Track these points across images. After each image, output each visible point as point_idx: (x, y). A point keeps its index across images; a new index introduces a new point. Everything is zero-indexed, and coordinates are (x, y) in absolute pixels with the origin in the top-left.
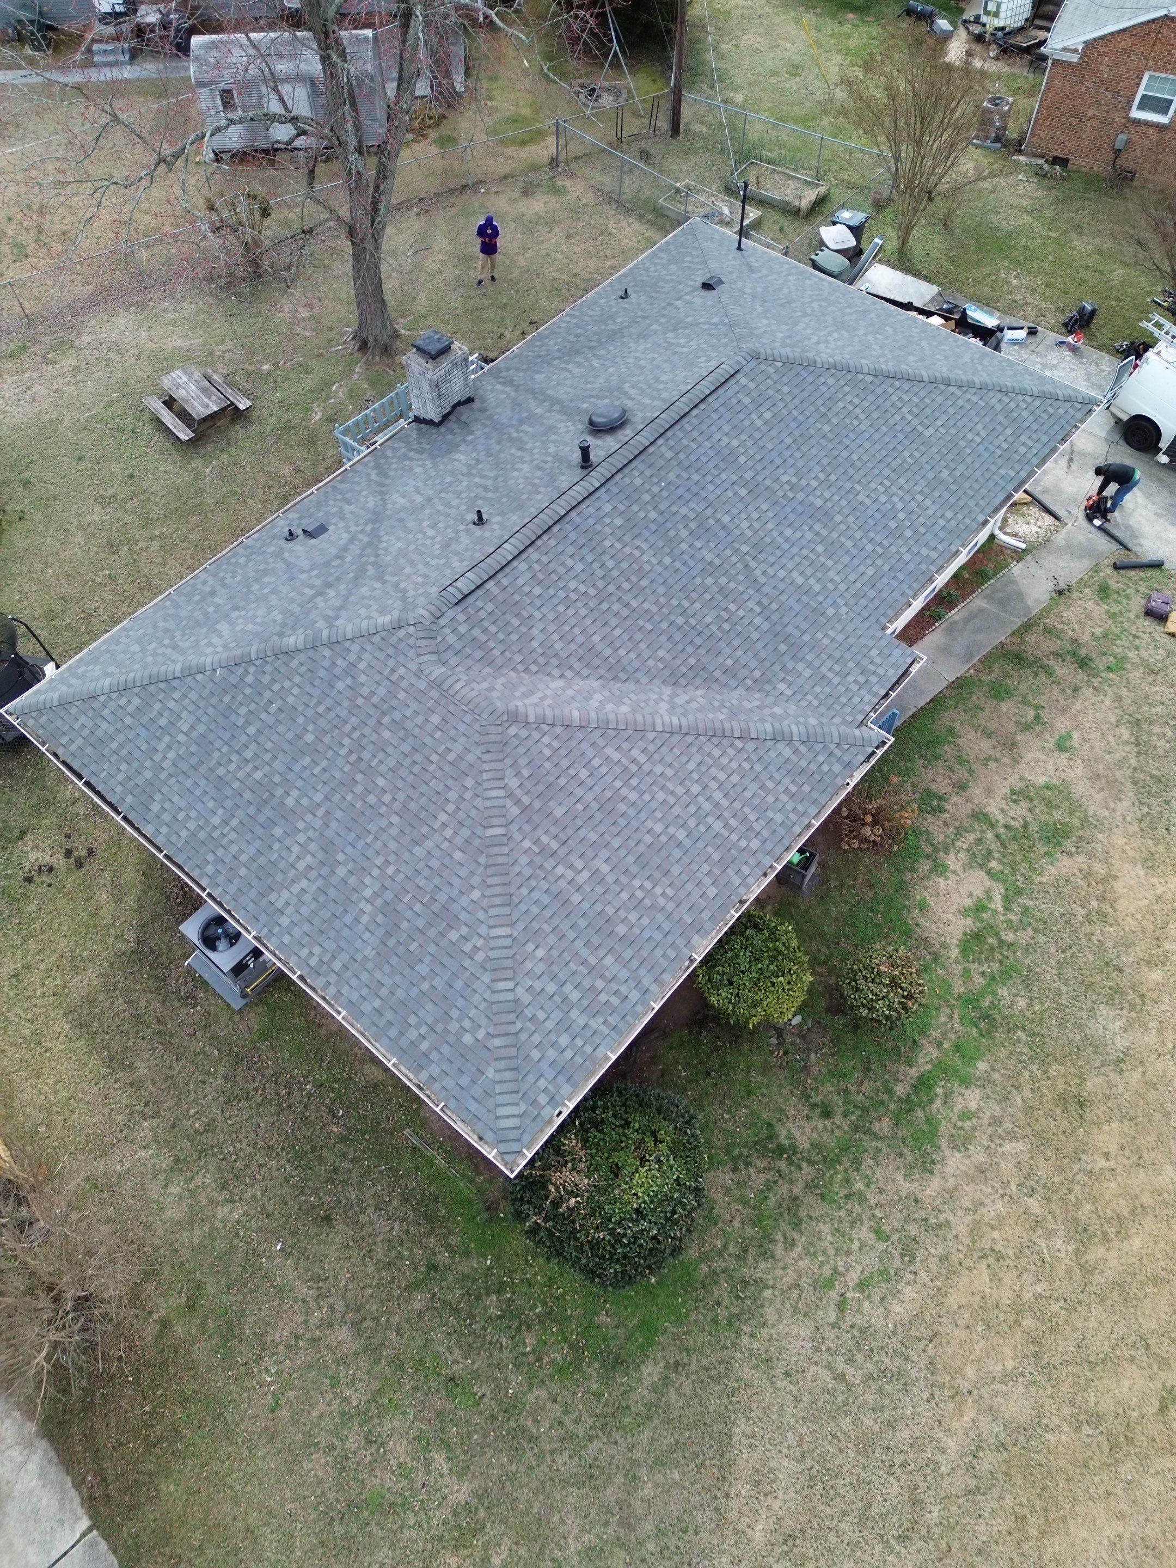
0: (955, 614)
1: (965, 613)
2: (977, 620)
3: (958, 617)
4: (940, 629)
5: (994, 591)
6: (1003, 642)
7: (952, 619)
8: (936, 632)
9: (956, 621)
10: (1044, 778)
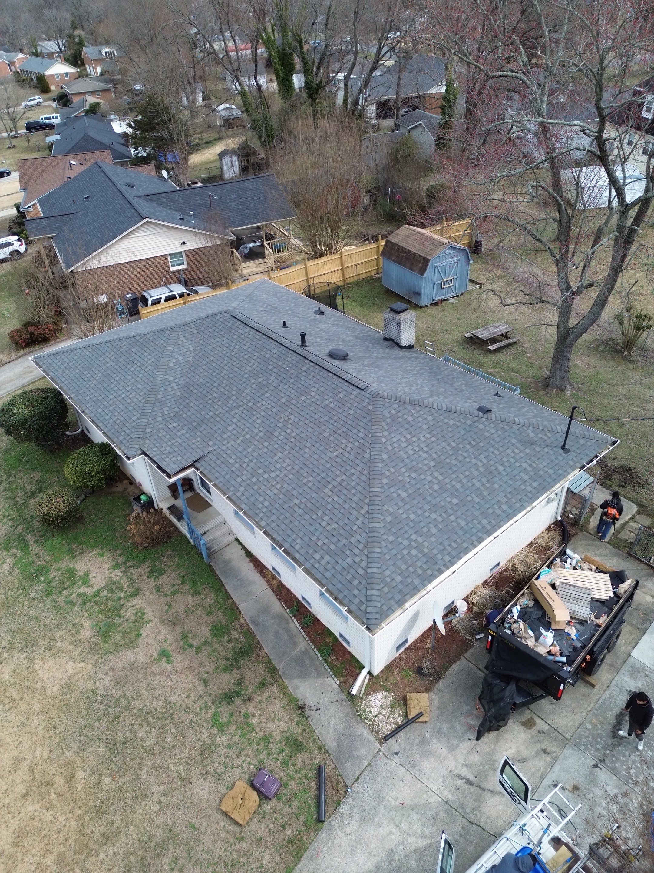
0: (295, 624)
2: (286, 637)
3: (292, 625)
4: (283, 610)
5: (310, 657)
6: (261, 648)
7: (291, 621)
8: (281, 607)
9: (288, 623)
10: (145, 634)
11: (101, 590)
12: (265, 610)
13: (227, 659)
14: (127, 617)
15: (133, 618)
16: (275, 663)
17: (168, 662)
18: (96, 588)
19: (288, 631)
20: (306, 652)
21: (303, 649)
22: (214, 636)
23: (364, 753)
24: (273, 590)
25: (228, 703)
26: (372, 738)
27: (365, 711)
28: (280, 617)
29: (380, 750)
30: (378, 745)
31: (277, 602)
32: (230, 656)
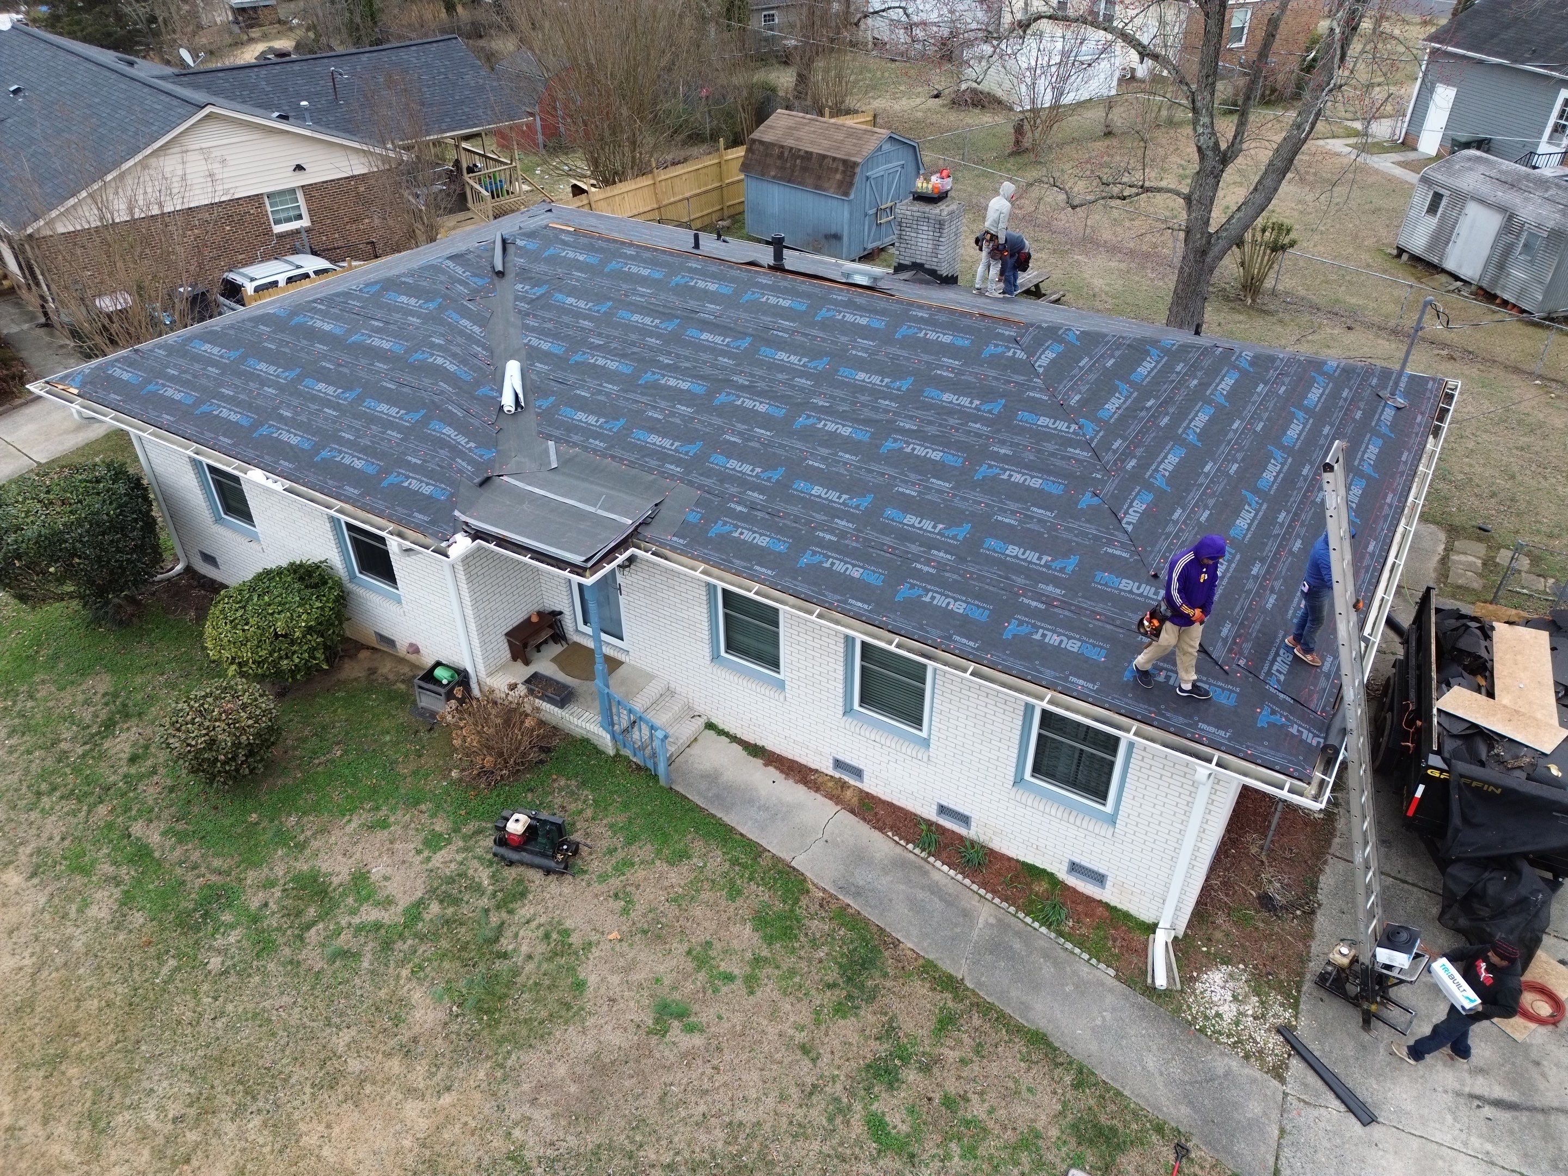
0: (942, 872)
1: (951, 888)
2: (938, 905)
3: (936, 876)
4: (898, 850)
5: (1018, 934)
6: (896, 943)
7: (928, 867)
8: (892, 844)
9: (926, 873)
10: (593, 980)
11: (420, 904)
12: (859, 857)
13: (832, 986)
14: (524, 949)
15: (542, 948)
16: (947, 966)
17: (690, 1029)
18: (404, 902)
19: (935, 889)
20: (1002, 926)
21: (992, 920)
22: (769, 940)
23: (1258, 1110)
24: (852, 811)
25: (890, 1087)
26: (1253, 1071)
27: (1206, 1018)
28: (901, 864)
29: (1285, 1094)
30: (1275, 1083)
31: (876, 834)
32: (833, 975)
